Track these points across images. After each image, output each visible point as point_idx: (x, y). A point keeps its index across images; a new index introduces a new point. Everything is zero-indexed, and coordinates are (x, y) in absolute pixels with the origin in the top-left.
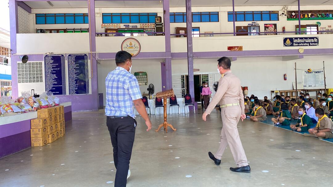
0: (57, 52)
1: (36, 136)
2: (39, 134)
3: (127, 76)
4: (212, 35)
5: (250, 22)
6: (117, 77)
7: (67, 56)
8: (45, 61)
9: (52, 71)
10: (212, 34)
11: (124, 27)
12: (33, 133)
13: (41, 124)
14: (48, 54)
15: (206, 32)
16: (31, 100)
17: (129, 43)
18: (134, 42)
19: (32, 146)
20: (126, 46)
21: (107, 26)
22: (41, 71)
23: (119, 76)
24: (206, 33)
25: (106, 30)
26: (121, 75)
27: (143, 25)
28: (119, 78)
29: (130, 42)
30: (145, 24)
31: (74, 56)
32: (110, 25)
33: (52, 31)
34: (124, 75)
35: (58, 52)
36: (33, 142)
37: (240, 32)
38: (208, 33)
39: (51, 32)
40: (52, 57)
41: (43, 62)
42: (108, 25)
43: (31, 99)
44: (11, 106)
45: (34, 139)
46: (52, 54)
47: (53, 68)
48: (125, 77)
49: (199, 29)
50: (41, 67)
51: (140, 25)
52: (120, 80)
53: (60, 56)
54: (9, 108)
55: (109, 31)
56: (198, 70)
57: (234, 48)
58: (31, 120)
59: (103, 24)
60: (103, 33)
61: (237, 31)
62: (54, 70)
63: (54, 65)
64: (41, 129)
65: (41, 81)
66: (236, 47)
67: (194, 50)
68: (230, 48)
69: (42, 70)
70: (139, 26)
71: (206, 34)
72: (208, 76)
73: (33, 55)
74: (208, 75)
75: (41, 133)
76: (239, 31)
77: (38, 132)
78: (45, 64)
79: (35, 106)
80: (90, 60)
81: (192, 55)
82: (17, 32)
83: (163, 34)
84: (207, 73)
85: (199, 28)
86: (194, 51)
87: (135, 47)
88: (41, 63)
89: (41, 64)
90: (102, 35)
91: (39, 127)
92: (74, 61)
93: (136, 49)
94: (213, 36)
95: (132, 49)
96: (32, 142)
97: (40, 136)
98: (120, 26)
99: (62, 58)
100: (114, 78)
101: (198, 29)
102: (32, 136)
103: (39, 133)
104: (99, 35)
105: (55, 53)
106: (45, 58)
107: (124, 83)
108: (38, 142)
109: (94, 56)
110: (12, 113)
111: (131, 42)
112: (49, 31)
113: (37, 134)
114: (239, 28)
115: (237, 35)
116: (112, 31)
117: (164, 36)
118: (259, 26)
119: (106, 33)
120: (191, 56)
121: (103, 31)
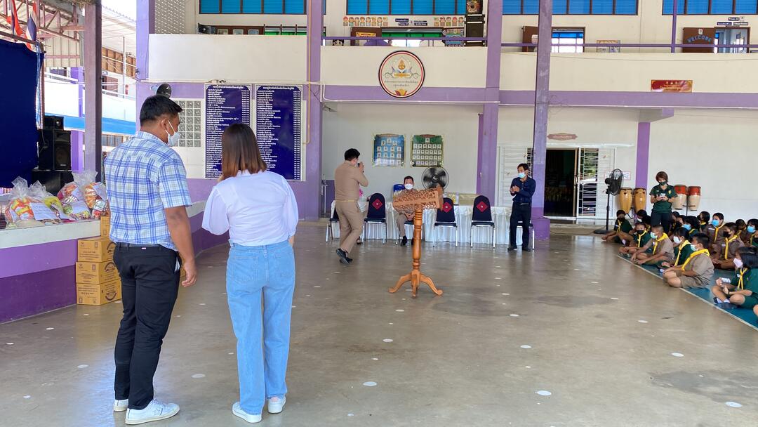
0: (234, 79)
1: (87, 280)
2: (92, 276)
3: (159, 153)
4: (616, 49)
5: (725, 18)
6: (134, 154)
7: (256, 89)
8: (207, 100)
9: (221, 123)
10: (614, 46)
11: (396, 24)
12: (81, 272)
13: (99, 251)
14: (214, 83)
15: (600, 41)
16: (91, 192)
17: (398, 63)
18: (409, 62)
19: (78, 303)
20: (391, 71)
21: (357, 21)
22: (198, 120)
23: (140, 152)
24: (602, 43)
25: (354, 31)
26: (145, 149)
27: (441, 18)
28: (140, 158)
29: (400, 61)
30: (446, 17)
31: (272, 90)
32: (364, 18)
33: (234, 30)
34: (151, 151)
35: (236, 80)
36: (82, 295)
37: (692, 43)
38: (606, 43)
39: (231, 33)
40: (223, 90)
41: (203, 101)
42: (358, 18)
43: (90, 190)
44: (31, 205)
45: (82, 286)
46: (223, 83)
47: (224, 115)
48: (153, 155)
49: (584, 33)
50: (198, 112)
51: (435, 19)
52: (143, 161)
53: (240, 88)
54: (26, 209)
55: (360, 34)
56: (574, 137)
57: (669, 84)
58: (76, 241)
59: (348, 17)
60: (347, 38)
61: (685, 41)
62: (226, 122)
63: (226, 110)
64: (97, 265)
65: (198, 144)
66: (674, 82)
67: (554, 86)
68: (656, 84)
69: (200, 118)
70: (431, 21)
71: (601, 46)
72: (597, 154)
73: (181, 84)
74: (598, 150)
75: (97, 273)
76: (690, 41)
77: (91, 271)
78: (207, 106)
79: (97, 208)
80: (305, 102)
81: (545, 97)
82: (152, 31)
83: (483, 41)
84: (595, 146)
85: (584, 28)
86: (551, 89)
87: (412, 75)
88: (200, 102)
89: (198, 104)
90: (343, 42)
91: (95, 260)
92: (270, 102)
93: (412, 79)
94: (619, 52)
95: (403, 79)
96: (79, 294)
97: (96, 280)
98: (385, 21)
99: (244, 93)
100: (129, 157)
101: (579, 32)
102: (79, 279)
103: (94, 273)
104: (338, 41)
105: (229, 82)
106: (207, 93)
107: (149, 167)
108: (91, 295)
109: (314, 91)
110: (29, 222)
111: (402, 62)
112: (227, 30)
113: (89, 276)
114: (689, 33)
115: (685, 50)
116: (366, 34)
117: (485, 49)
118: (748, 29)
119: (353, 38)
120: (544, 101)
121: (345, 32)
